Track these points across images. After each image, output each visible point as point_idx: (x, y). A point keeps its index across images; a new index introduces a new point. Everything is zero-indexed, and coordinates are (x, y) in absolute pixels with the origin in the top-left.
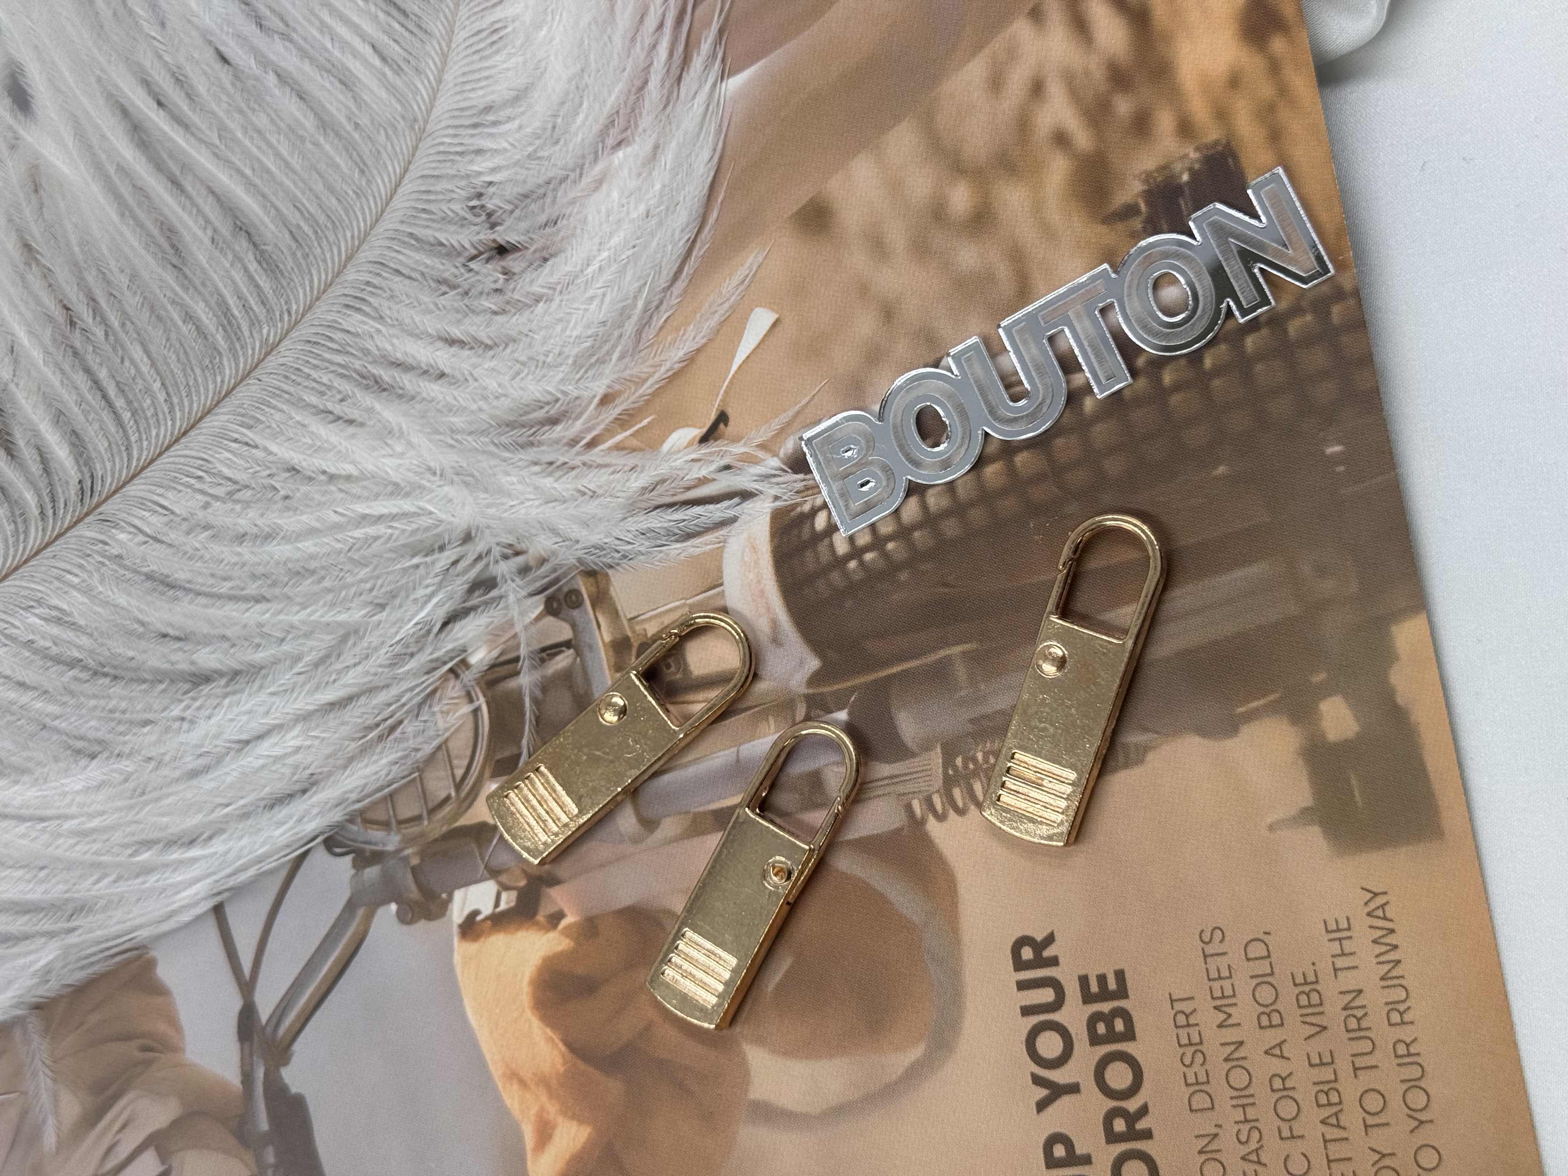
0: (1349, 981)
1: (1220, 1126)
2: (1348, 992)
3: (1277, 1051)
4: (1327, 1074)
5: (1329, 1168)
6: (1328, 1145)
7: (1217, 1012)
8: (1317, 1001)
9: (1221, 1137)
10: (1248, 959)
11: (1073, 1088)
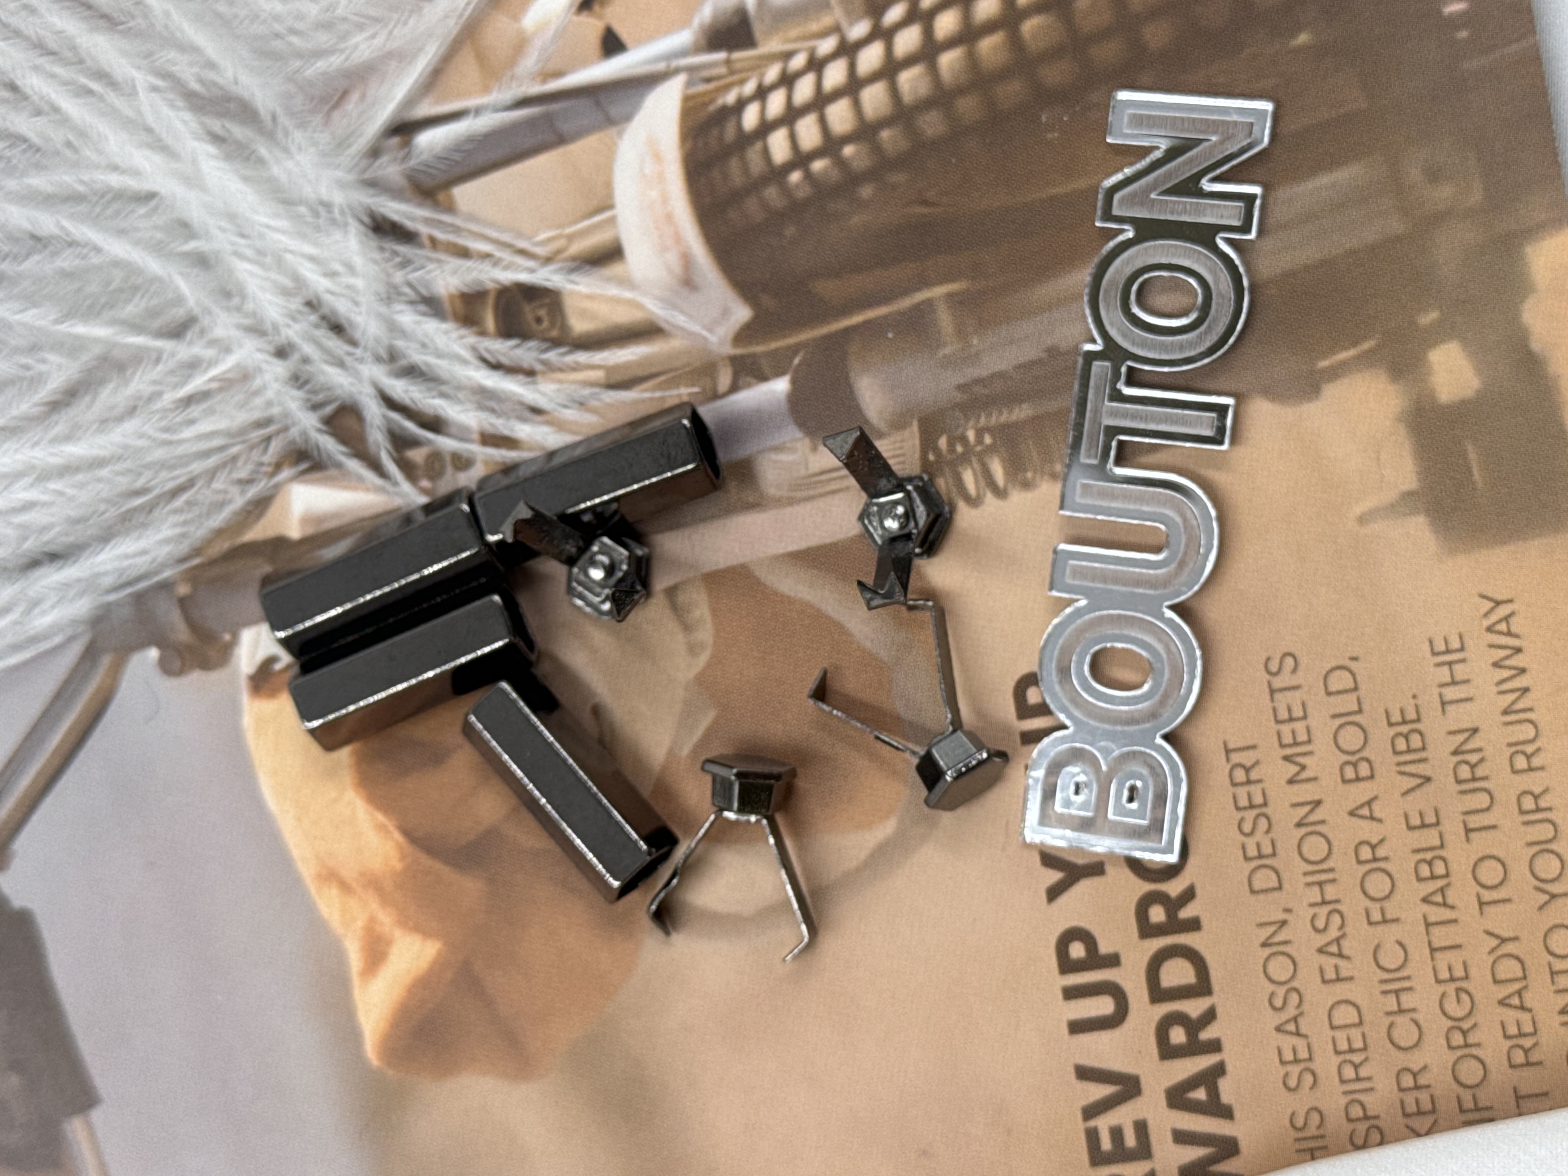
0: (1461, 716)
1: (1288, 910)
2: (1460, 731)
3: (1365, 812)
4: (1430, 838)
5: (1432, 959)
6: (1431, 928)
7: (1287, 764)
8: (1419, 744)
9: (1291, 925)
10: (1329, 694)
11: (1096, 869)
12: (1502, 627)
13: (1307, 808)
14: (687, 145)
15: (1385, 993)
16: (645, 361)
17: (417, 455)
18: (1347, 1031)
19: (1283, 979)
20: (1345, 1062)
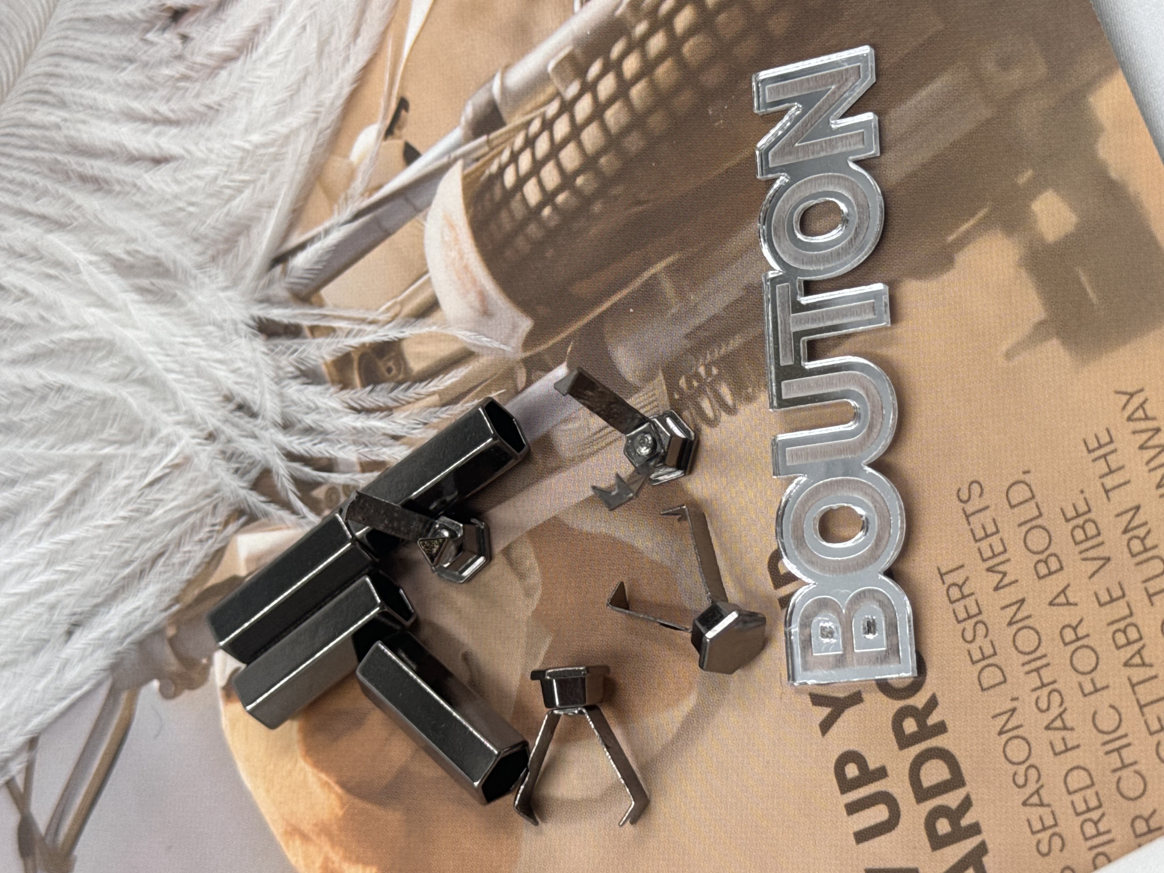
0: (1124, 499)
1: (1015, 699)
2: (1126, 512)
3: (1062, 599)
4: (1120, 609)
5: (1143, 714)
6: (1136, 688)
7: (990, 574)
8: (1094, 532)
9: (1019, 710)
10: (1012, 507)
11: (856, 698)
12: (1140, 414)
13: (1014, 608)
14: (471, 211)
15: (1107, 753)
16: (465, 380)
17: (319, 493)
18: (1082, 793)
19: (1022, 759)
20: (1085, 821)
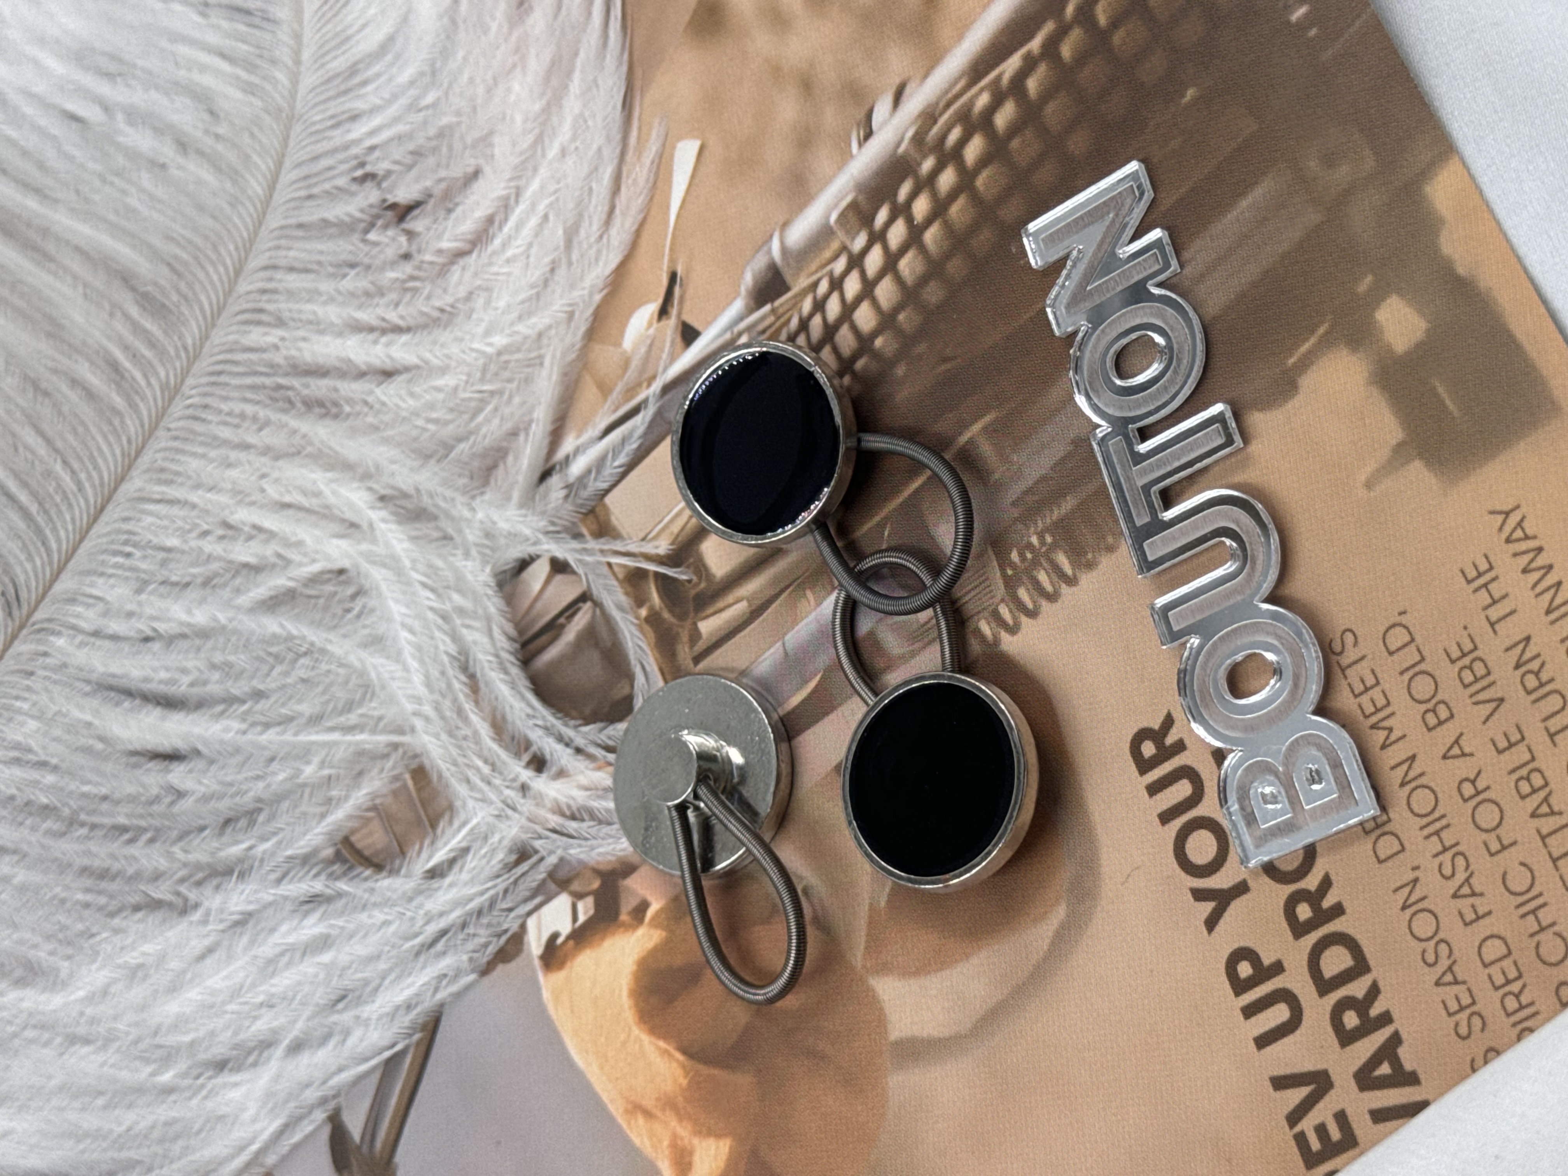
0: (1511, 631)
2: (1516, 644)
3: (1456, 751)
4: (1520, 754)
5: (1557, 869)
6: (1547, 840)
7: (1374, 731)
8: (1483, 671)
9: (1423, 880)
10: (1391, 653)
11: (1241, 889)
12: (1519, 534)
13: (1405, 767)
15: (1523, 916)
18: (1499, 965)
19: (1430, 934)
20: (1505, 995)
